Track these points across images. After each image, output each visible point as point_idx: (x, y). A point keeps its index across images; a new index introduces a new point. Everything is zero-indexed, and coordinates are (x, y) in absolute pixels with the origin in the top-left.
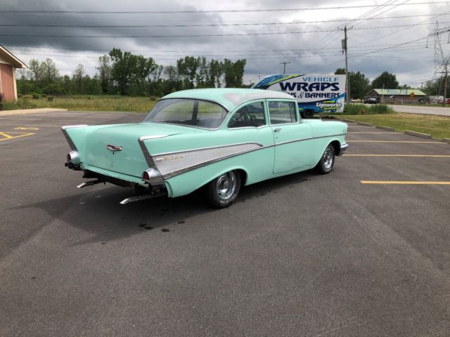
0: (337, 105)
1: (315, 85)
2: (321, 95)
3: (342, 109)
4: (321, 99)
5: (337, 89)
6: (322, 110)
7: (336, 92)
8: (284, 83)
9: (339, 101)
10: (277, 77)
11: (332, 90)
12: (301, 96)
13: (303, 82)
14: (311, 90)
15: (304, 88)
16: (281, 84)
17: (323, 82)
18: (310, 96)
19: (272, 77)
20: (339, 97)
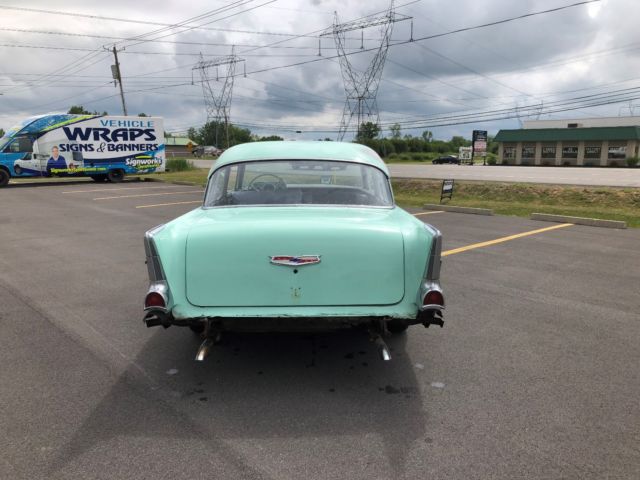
0: (156, 161)
1: (121, 133)
2: (131, 147)
3: (163, 166)
4: (132, 153)
5: (153, 138)
6: (135, 170)
7: (152, 142)
8: (72, 129)
9: (158, 155)
10: (57, 119)
11: (147, 139)
12: (101, 149)
13: (102, 126)
14: (116, 140)
15: (104, 136)
16: (67, 131)
17: (131, 127)
18: (116, 149)
19: (49, 118)
20: (157, 149)
